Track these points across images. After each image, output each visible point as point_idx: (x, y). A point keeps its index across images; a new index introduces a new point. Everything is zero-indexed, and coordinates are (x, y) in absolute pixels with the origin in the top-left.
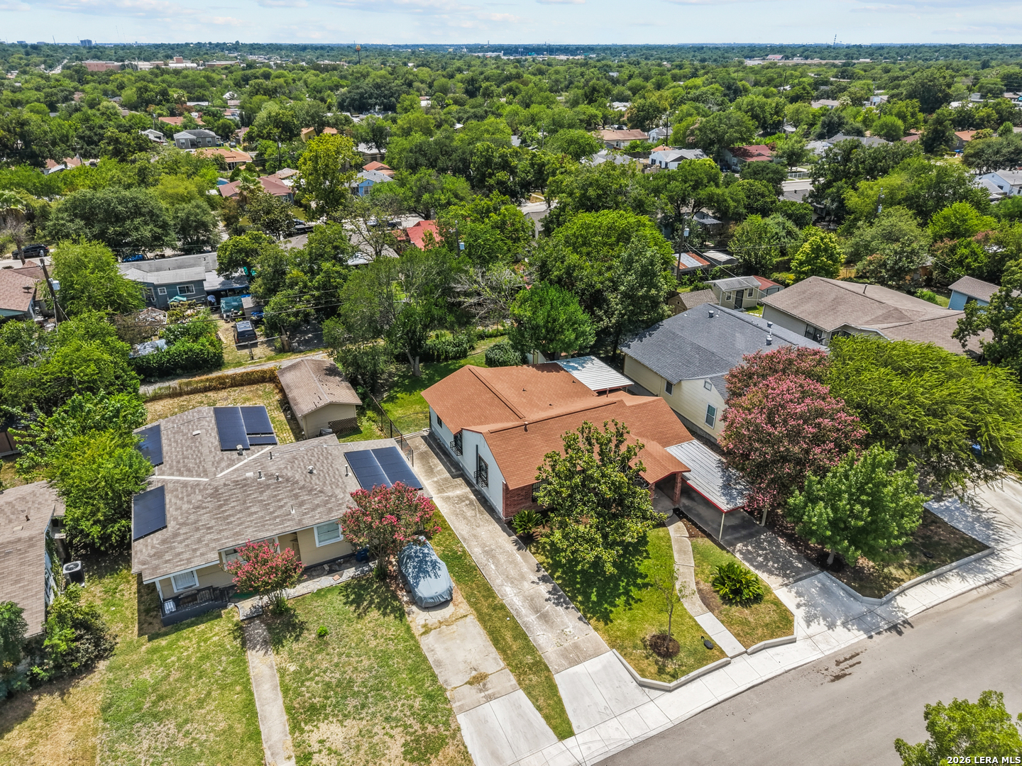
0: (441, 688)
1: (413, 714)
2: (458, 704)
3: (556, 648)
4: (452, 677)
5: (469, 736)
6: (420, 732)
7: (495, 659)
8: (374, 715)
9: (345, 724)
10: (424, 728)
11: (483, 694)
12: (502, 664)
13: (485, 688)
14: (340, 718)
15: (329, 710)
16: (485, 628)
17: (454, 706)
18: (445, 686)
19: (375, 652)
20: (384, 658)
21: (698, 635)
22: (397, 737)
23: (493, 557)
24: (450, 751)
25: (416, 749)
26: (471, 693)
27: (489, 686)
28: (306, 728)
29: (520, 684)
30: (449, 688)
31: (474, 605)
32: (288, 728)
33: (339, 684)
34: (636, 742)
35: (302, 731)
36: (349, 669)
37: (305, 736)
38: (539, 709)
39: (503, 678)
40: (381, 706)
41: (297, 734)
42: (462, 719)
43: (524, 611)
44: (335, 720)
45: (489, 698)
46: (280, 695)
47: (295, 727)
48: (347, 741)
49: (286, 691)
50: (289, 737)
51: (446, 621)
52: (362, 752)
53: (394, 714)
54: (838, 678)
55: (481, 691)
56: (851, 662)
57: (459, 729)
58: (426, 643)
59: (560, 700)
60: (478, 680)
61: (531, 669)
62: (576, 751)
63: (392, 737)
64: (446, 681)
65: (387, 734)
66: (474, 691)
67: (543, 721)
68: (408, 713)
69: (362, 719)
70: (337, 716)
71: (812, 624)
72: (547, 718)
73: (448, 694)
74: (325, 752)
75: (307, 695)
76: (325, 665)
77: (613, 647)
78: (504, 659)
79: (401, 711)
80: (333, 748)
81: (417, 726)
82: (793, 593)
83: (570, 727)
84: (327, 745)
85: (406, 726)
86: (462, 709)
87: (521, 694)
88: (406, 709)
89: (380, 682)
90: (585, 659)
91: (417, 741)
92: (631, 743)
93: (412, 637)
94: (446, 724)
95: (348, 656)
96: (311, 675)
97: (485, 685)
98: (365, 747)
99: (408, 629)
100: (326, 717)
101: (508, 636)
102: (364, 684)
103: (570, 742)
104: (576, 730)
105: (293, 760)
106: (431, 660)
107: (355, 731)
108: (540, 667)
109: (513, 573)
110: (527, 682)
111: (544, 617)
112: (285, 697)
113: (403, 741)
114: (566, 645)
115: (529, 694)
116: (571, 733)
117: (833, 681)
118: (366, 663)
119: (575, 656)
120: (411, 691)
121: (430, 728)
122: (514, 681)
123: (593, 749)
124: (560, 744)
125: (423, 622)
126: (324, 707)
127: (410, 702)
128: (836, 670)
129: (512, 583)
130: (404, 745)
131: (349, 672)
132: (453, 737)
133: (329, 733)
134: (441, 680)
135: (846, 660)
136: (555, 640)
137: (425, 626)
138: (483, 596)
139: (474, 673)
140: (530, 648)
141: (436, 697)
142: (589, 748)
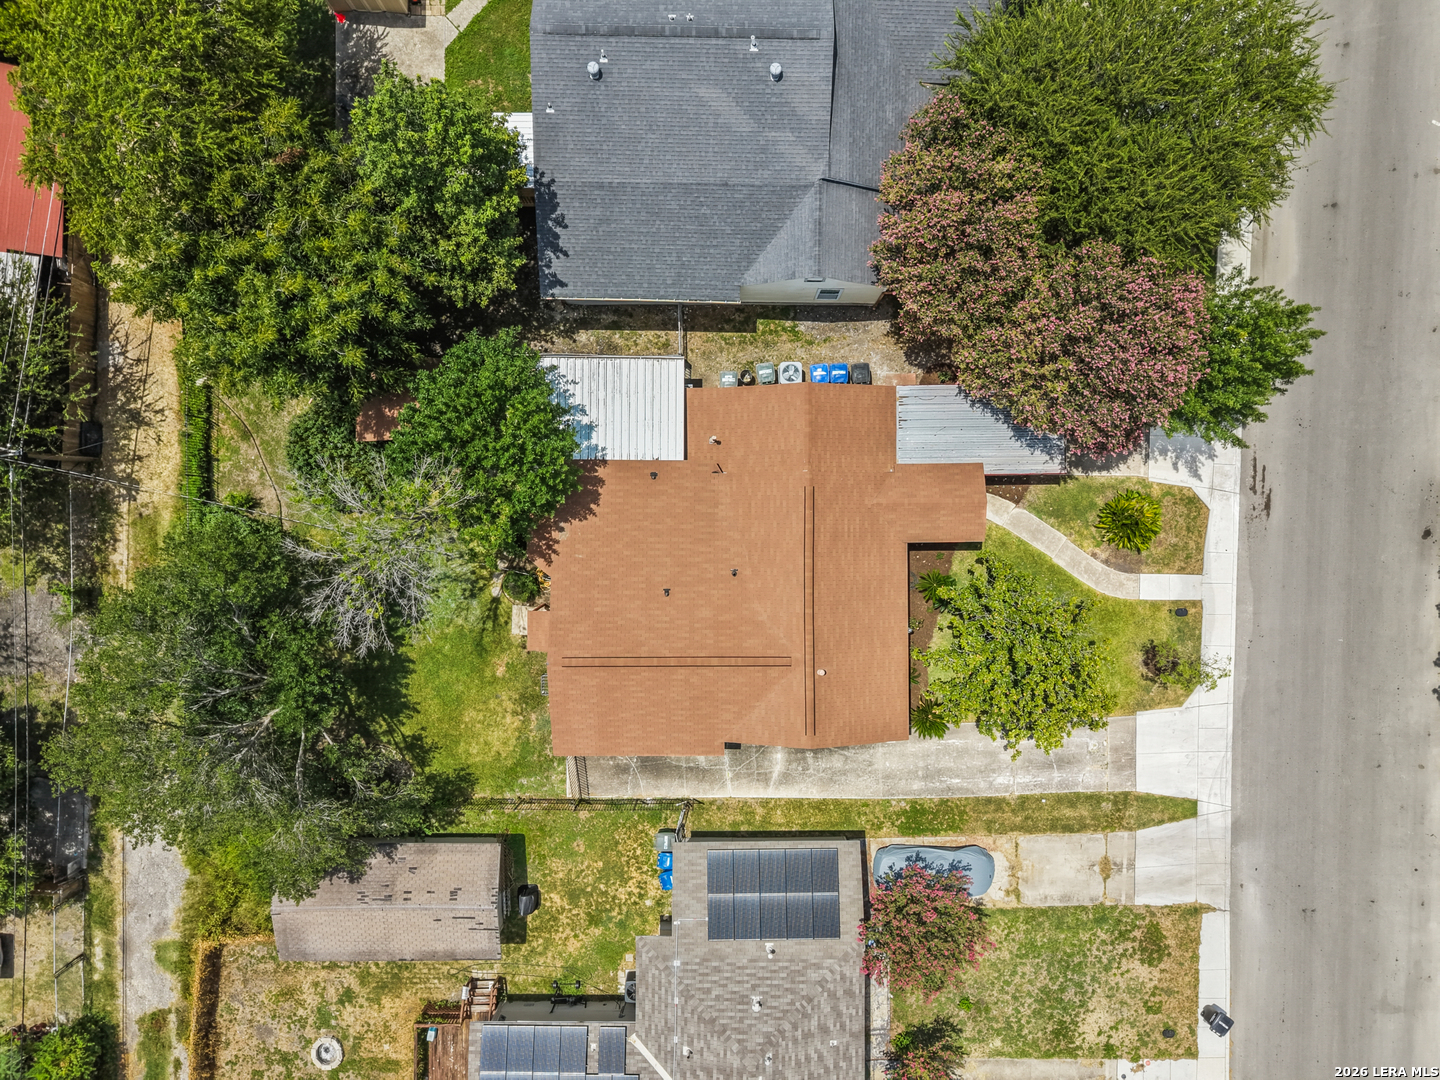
0: (1096, 908)
1: (1112, 943)
2: (1123, 898)
3: (1108, 771)
4: (1091, 891)
5: (1157, 900)
6: (1136, 945)
7: (1089, 840)
8: (1094, 979)
9: (1091, 1008)
10: (1134, 940)
11: (1125, 870)
12: (1100, 835)
13: (1119, 867)
14: (1082, 1010)
15: (1067, 1019)
16: (1045, 831)
17: (1123, 903)
18: (1097, 903)
19: (1017, 956)
20: (1030, 949)
21: (1164, 613)
22: (1131, 966)
23: (939, 772)
24: (1165, 923)
25: (1151, 954)
26: (1118, 882)
27: (1118, 861)
28: (1078, 1043)
29: (1131, 829)
30: (1101, 899)
31: (1003, 830)
32: (1069, 1060)
33: (1041, 1002)
34: (1230, 749)
35: (1079, 1048)
36: (1027, 987)
37: (1086, 1046)
38: (1161, 822)
39: (1118, 842)
40: (1089, 971)
41: (1080, 1053)
42: (1140, 901)
43: (1042, 779)
44: (1083, 1016)
45: (1132, 866)
46: (1025, 1060)
47: (1072, 1053)
48: (1110, 1011)
49: (1024, 1054)
50: (1079, 1060)
51: (1012, 868)
52: (1129, 1001)
53: (1105, 961)
54: (1267, 506)
55: (1120, 870)
56: (1259, 478)
57: (1147, 906)
58: (1032, 898)
59: (1163, 799)
60: (1107, 868)
61: (1119, 810)
62: (1213, 808)
63: (1128, 971)
64: (1092, 900)
65: (1122, 974)
66: (1117, 877)
67: (1174, 824)
68: (1111, 948)
69: (1094, 992)
70: (1079, 1013)
71: (1200, 472)
72: (1172, 819)
73: (1108, 903)
74: (1113, 1033)
75: (1040, 1034)
76: (1009, 1011)
77: (1133, 712)
78: (1095, 830)
79: (1104, 953)
80: (1113, 1024)
81: (1129, 945)
82: (1160, 458)
83: (1189, 801)
84: (1106, 1028)
85: (1123, 955)
86: (1130, 897)
87: (1141, 833)
88: (1105, 948)
89: (1059, 962)
90: (1133, 749)
91: (1143, 950)
92: (1230, 754)
93: (1015, 911)
94: (1138, 916)
95: (1008, 983)
96: (1015, 1026)
97: (1115, 864)
98: (1126, 997)
99: (1003, 912)
100: (1075, 1023)
101: (1068, 812)
102: (1053, 979)
103: (1202, 808)
104: (1193, 797)
105: (1106, 1061)
106: (1057, 904)
107: (1104, 1001)
108: (1122, 800)
109: (978, 762)
110: (1132, 822)
111: (1063, 763)
112: (1029, 1055)
113: (1137, 963)
114: (1109, 760)
115: (1144, 825)
116: (1194, 803)
117: (1268, 515)
118: (1028, 969)
119: (1125, 759)
120: (1084, 936)
121: (1137, 933)
122: (1126, 834)
123: (1218, 792)
124: (1200, 818)
125: (1002, 894)
126: (1061, 1023)
127: (1098, 941)
128: (1259, 500)
129: (994, 771)
130: (1142, 961)
131: (1031, 988)
132: (1153, 914)
133: (1094, 1025)
134: (1088, 903)
135: (1254, 477)
136: (1097, 767)
137: (1008, 893)
138: (996, 811)
139: (1097, 868)
140: (1094, 799)
141: (1102, 915)
142: (1216, 794)
